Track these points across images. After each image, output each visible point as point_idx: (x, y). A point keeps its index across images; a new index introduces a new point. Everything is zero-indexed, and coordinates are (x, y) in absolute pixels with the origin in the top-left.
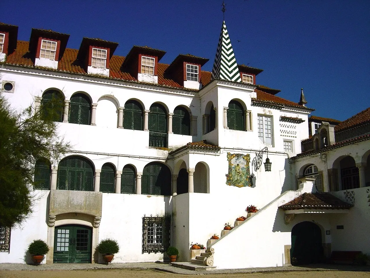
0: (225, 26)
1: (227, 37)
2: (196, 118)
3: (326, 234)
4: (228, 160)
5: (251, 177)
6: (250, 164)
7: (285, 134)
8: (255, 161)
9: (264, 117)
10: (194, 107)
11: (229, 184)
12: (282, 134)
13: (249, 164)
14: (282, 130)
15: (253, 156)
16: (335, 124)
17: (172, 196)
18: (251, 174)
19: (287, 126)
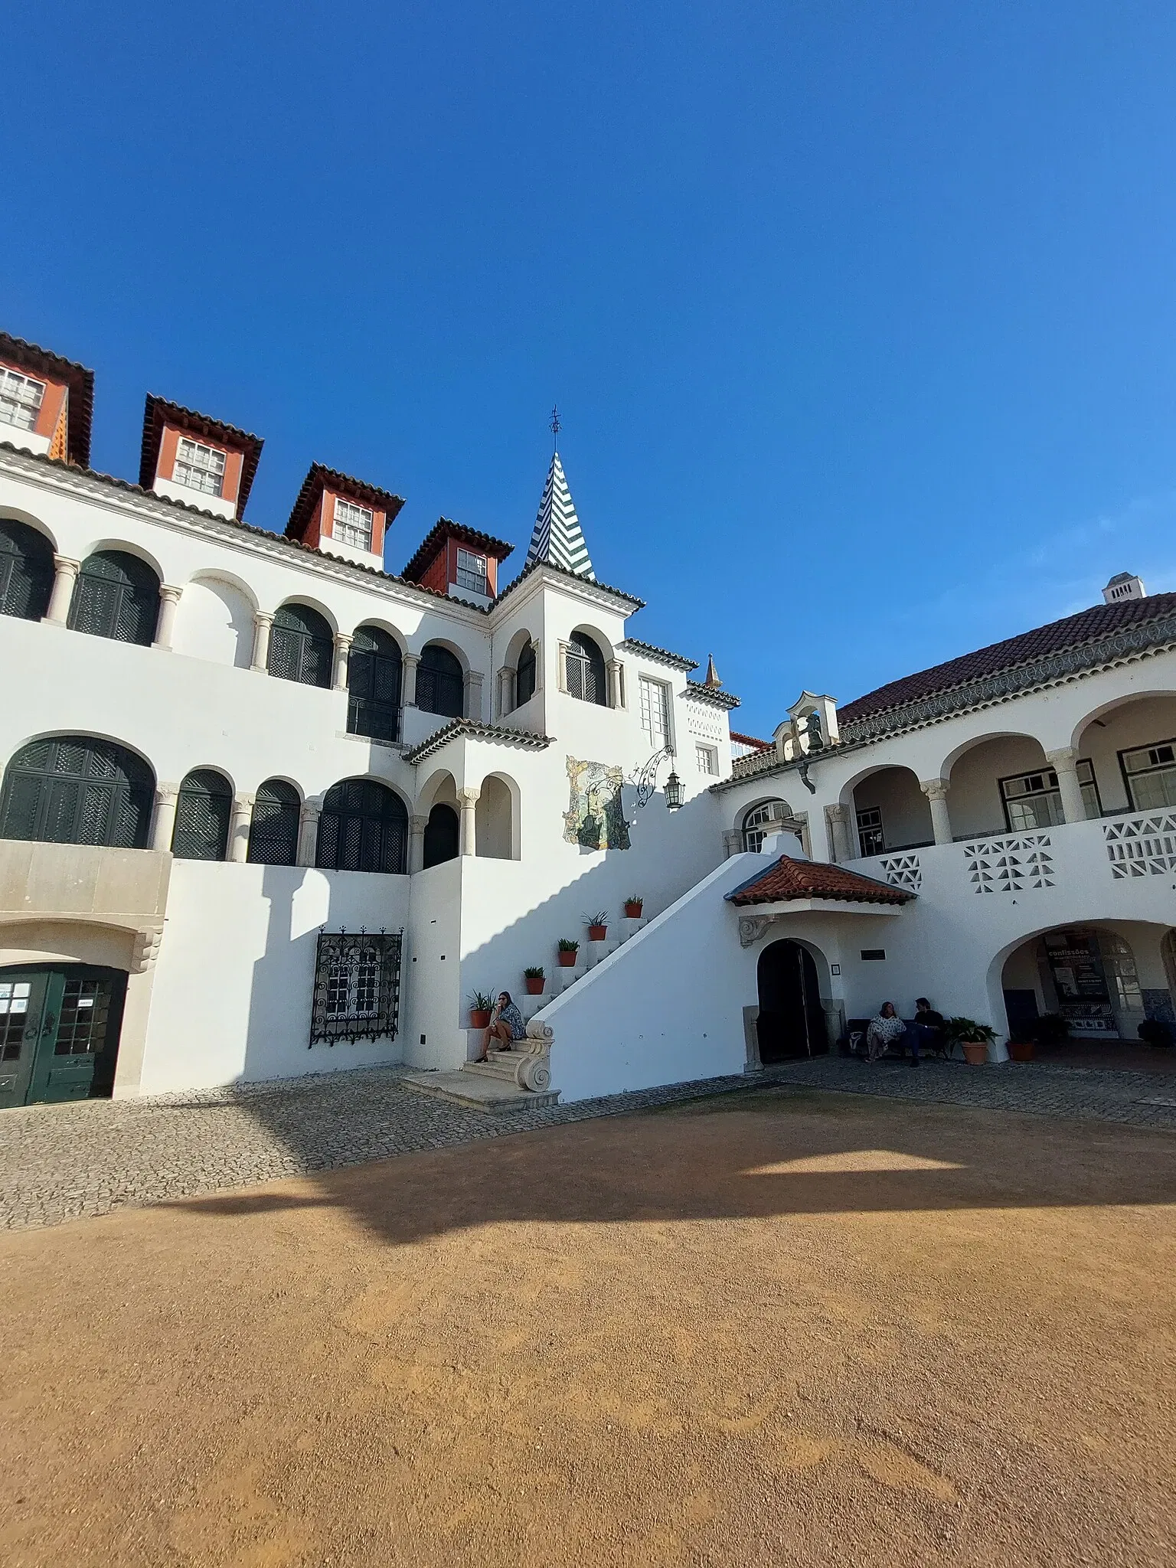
0: (558, 464)
1: (563, 486)
2: (480, 677)
3: (831, 974)
4: (568, 775)
7: (698, 730)
9: (650, 684)
11: (573, 840)
12: (693, 728)
14: (691, 720)
16: (756, 746)
17: (408, 876)
19: (701, 713)
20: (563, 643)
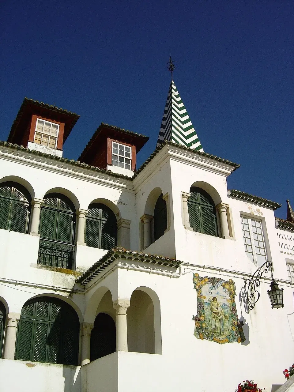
0: (174, 87)
1: (179, 99)
2: (129, 223)
4: (195, 288)
5: (239, 323)
6: (237, 298)
7: (286, 250)
8: (245, 295)
9: (249, 220)
10: (124, 204)
11: (201, 336)
12: (283, 249)
13: (234, 298)
14: (281, 244)
15: (239, 283)
17: (80, 367)
18: (239, 319)
19: (287, 238)
20: (185, 194)
